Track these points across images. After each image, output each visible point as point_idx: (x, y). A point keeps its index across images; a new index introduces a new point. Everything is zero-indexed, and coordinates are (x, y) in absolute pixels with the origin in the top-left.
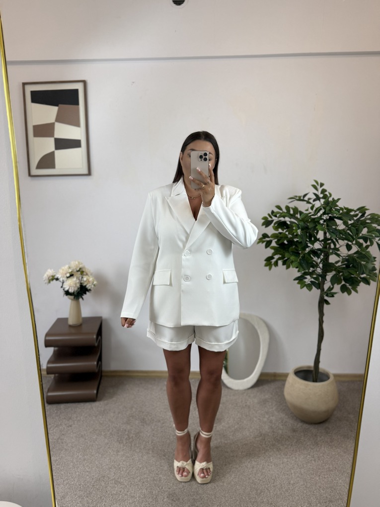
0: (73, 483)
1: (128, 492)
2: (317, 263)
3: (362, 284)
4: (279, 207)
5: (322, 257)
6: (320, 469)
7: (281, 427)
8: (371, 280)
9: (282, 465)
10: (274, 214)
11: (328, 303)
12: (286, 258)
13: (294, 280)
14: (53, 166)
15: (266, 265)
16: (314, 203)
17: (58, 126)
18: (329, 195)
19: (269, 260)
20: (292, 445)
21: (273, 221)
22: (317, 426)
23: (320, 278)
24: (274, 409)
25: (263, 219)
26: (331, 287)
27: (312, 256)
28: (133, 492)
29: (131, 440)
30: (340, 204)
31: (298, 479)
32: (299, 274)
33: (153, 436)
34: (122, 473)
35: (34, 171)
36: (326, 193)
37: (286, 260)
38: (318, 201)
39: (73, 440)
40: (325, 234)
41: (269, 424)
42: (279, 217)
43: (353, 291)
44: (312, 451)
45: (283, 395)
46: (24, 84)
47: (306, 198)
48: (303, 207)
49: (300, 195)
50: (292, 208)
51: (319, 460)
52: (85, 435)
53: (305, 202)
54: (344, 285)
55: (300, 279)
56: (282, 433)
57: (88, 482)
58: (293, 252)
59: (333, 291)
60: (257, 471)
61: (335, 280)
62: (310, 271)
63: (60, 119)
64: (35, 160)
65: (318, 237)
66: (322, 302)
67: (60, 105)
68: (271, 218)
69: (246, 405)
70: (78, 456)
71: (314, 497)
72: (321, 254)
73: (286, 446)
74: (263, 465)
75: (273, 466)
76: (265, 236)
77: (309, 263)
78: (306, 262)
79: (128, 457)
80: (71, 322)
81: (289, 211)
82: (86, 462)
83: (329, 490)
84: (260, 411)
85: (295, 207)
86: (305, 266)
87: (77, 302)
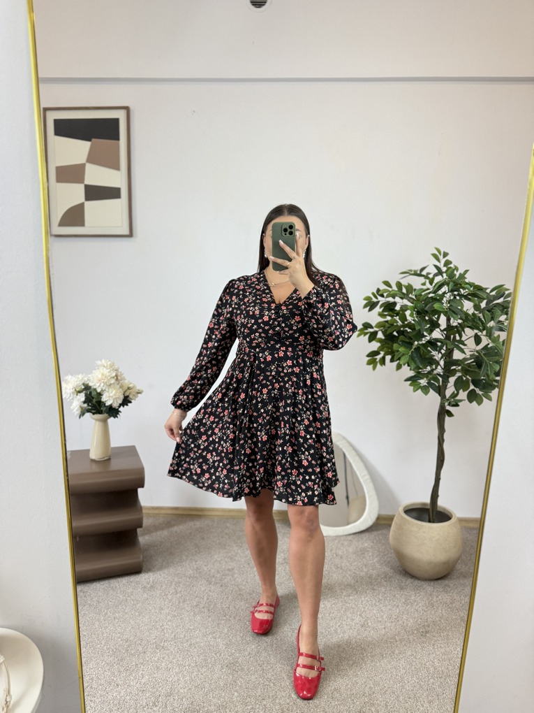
1: (173, 659)
2: (436, 360)
4: (387, 283)
5: (443, 352)
6: (435, 636)
7: (385, 583)
9: (384, 630)
10: (380, 293)
11: (450, 414)
13: (406, 380)
14: (82, 223)
15: (369, 363)
17: (90, 169)
18: (454, 269)
19: (373, 354)
20: (398, 606)
21: (378, 302)
22: (432, 583)
23: (441, 379)
24: (375, 561)
25: (365, 299)
26: (456, 392)
27: (429, 348)
28: (180, 659)
29: (178, 595)
30: (469, 278)
31: (405, 648)
32: (412, 373)
33: (210, 591)
34: (167, 635)
35: (57, 230)
36: (452, 266)
38: (440, 277)
39: (101, 594)
40: (448, 320)
41: (368, 579)
42: (387, 296)
43: (484, 398)
44: (425, 613)
46: (46, 110)
47: (424, 273)
48: (417, 283)
49: (416, 269)
50: (406, 287)
52: (116, 587)
53: (423, 278)
54: (473, 390)
55: (413, 380)
56: (386, 590)
57: (120, 646)
58: (403, 341)
59: (458, 398)
60: (350, 637)
61: (460, 384)
62: (429, 368)
63: (92, 158)
64: (58, 215)
65: (439, 322)
66: (443, 413)
67: (93, 140)
68: (377, 298)
70: (107, 613)
71: (425, 670)
72: (441, 348)
73: (389, 607)
74: (358, 630)
76: (367, 326)
77: (425, 358)
78: (421, 357)
79: (175, 616)
80: (94, 455)
81: (402, 290)
82: (117, 620)
83: (447, 662)
84: (355, 563)
85: (409, 284)
86: (418, 361)
87: (105, 421)
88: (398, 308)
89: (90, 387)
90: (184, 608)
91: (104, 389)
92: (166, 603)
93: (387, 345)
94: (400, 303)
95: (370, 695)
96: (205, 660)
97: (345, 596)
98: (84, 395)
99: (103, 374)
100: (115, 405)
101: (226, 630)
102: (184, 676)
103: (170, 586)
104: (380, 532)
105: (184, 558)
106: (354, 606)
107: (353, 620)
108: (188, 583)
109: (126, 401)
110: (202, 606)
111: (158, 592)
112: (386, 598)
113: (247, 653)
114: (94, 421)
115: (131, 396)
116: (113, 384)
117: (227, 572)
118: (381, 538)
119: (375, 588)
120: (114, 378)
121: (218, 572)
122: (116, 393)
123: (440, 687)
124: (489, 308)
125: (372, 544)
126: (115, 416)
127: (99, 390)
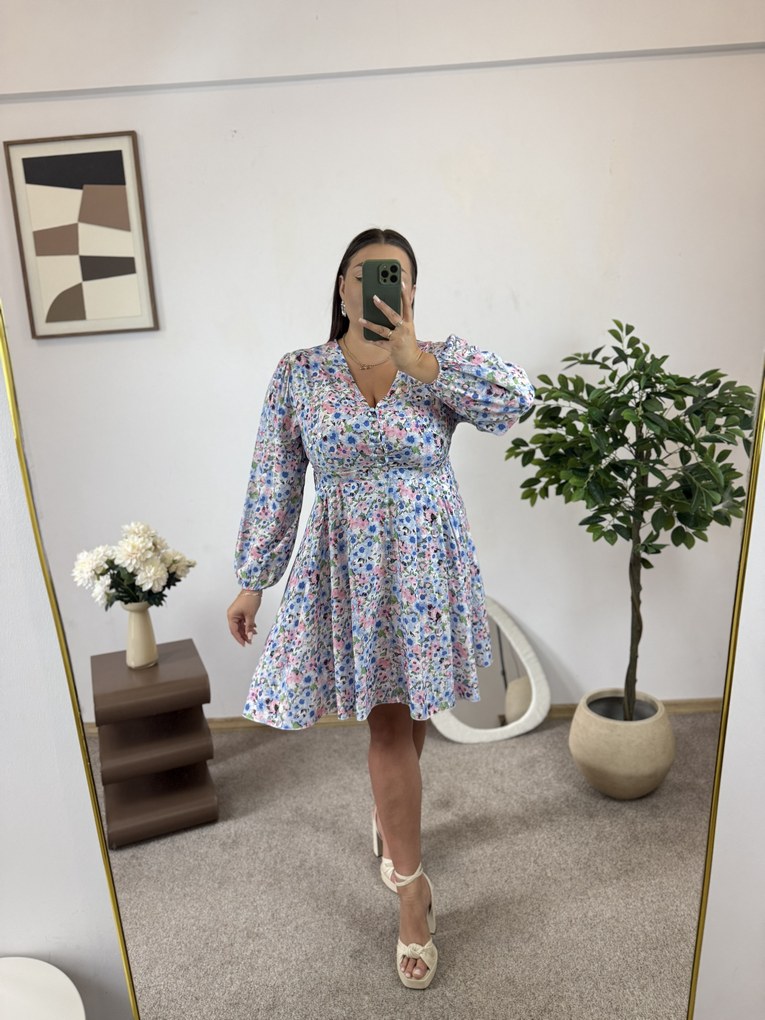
0: (165, 940)
1: (273, 951)
2: (623, 488)
3: (714, 524)
4: (544, 379)
5: (634, 475)
6: (643, 886)
7: (567, 809)
8: (731, 516)
11: (648, 565)
12: (563, 481)
13: (581, 524)
15: (525, 497)
16: (615, 367)
17: (83, 228)
18: (644, 351)
19: (530, 483)
20: (587, 844)
22: (634, 804)
23: (632, 518)
24: (550, 776)
26: (655, 533)
27: (612, 473)
28: (284, 950)
29: (274, 852)
30: (668, 368)
31: (602, 907)
32: (590, 513)
33: (318, 841)
35: (43, 328)
36: (637, 346)
37: (564, 483)
38: (623, 363)
39: (162, 859)
40: (639, 430)
41: (542, 805)
42: (547, 399)
43: (696, 538)
44: (626, 852)
45: (568, 748)
46: (8, 145)
47: (599, 358)
48: (593, 376)
49: (582, 352)
50: (571, 380)
51: (641, 868)
52: (183, 847)
53: (599, 366)
54: (679, 529)
55: (592, 523)
56: (569, 821)
58: (574, 469)
59: (657, 542)
60: (522, 896)
61: (660, 521)
62: (612, 504)
63: (87, 215)
64: (43, 304)
65: (626, 434)
66: (637, 564)
67: (85, 186)
69: (495, 772)
70: (173, 889)
71: (633, 939)
72: (631, 471)
73: (575, 846)
74: (534, 884)
75: (554, 886)
76: (519, 443)
77: (608, 489)
78: (602, 489)
79: (270, 885)
80: (133, 660)
81: (566, 386)
82: (188, 899)
83: (663, 925)
84: (523, 782)
85: (577, 376)
86: (598, 497)
87: (144, 613)
88: (563, 414)
89: (117, 566)
90: (283, 872)
91: (137, 567)
92: (257, 865)
93: (550, 470)
94: (566, 407)
95: (557, 983)
96: (319, 949)
97: (511, 834)
98: (108, 576)
99: (134, 547)
100: (157, 589)
101: (346, 900)
102: (291, 977)
103: (261, 838)
104: (553, 731)
105: (278, 793)
106: (525, 848)
107: (526, 870)
108: (285, 833)
109: (172, 580)
110: (308, 865)
111: (244, 849)
112: (570, 831)
113: (377, 934)
114: (128, 613)
115: (179, 573)
116: (152, 558)
117: (340, 810)
118: (556, 739)
119: (554, 818)
120: (150, 549)
121: (327, 811)
122: (156, 571)
123: (654, 962)
124: (698, 408)
125: (544, 750)
126: (159, 604)
127: (130, 570)
